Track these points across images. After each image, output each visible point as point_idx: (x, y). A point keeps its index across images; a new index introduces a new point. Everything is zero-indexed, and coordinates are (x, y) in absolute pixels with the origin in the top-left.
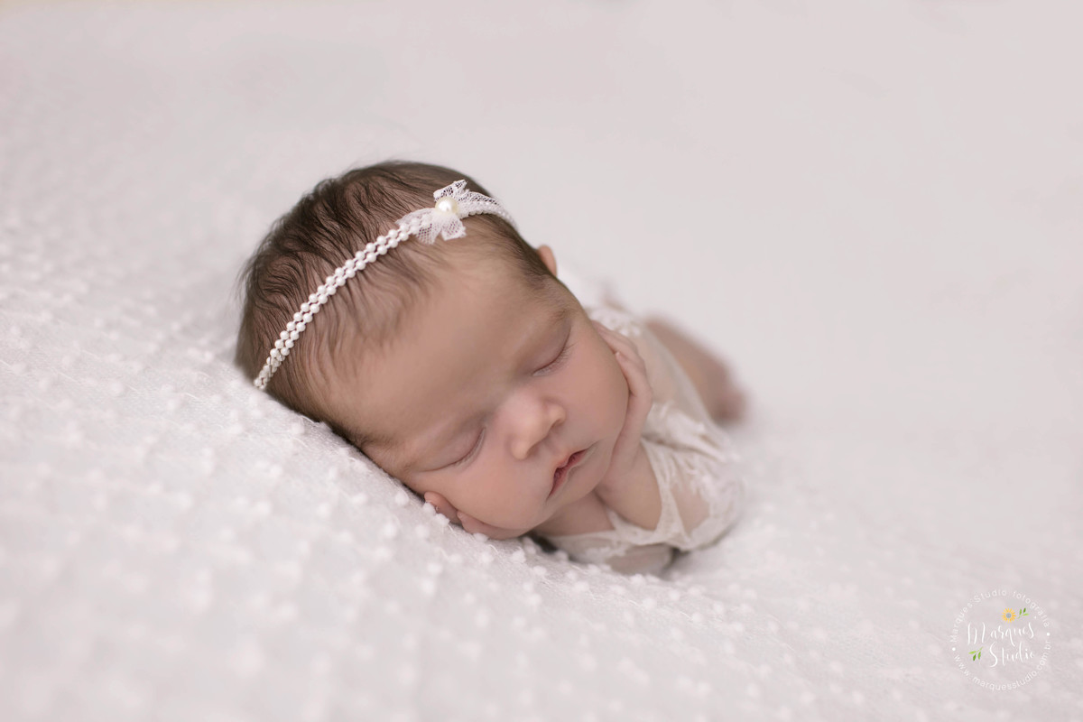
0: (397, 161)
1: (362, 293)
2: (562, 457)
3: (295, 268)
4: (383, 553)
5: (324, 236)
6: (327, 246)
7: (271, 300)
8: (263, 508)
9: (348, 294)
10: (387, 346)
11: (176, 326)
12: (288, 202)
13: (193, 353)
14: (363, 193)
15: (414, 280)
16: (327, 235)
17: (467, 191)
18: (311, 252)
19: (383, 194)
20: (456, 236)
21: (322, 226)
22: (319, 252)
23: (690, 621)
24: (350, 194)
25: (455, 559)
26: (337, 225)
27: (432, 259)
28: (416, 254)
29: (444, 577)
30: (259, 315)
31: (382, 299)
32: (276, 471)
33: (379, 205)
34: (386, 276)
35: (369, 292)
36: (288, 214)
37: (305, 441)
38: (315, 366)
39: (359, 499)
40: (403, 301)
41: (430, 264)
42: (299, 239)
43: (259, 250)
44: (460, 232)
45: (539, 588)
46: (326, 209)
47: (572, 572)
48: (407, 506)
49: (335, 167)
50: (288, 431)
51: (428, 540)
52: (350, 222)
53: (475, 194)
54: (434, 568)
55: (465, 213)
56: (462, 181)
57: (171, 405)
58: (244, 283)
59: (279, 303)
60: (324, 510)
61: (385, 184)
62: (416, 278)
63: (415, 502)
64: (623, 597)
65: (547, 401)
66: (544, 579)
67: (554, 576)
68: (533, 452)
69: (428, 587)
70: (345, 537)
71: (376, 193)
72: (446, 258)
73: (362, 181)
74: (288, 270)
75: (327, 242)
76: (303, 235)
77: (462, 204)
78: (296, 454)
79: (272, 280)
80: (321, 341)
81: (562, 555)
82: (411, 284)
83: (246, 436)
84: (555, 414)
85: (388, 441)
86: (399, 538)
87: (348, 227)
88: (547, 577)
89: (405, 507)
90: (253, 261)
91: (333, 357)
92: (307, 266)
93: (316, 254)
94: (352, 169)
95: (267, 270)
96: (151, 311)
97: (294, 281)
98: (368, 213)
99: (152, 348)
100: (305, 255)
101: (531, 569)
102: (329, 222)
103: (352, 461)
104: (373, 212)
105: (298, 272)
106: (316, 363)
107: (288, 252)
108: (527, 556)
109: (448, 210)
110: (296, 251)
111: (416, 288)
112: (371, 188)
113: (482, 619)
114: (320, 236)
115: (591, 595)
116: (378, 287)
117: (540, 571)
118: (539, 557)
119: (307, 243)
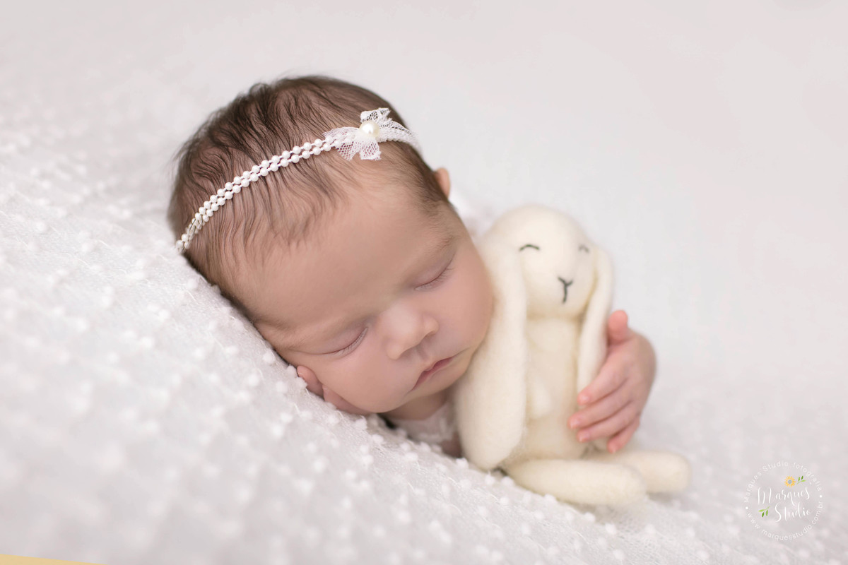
0: (327, 78)
1: (279, 194)
2: (429, 363)
3: (224, 160)
4: (243, 397)
5: (254, 138)
6: (254, 146)
7: (200, 183)
8: (147, 343)
9: (266, 192)
10: (294, 245)
11: (101, 186)
12: (225, 97)
13: (112, 209)
14: (293, 104)
15: (326, 192)
16: (257, 137)
17: (390, 119)
18: (242, 150)
19: (309, 107)
20: (372, 157)
21: (252, 127)
22: (246, 150)
23: (498, 504)
24: (282, 103)
25: (306, 415)
26: (265, 129)
27: (344, 176)
28: (331, 169)
29: (292, 426)
30: (189, 194)
31: (296, 203)
32: (164, 315)
33: (306, 118)
34: (302, 184)
35: (287, 195)
36: (225, 108)
37: (194, 296)
38: (229, 247)
39: (231, 350)
40: (314, 209)
41: (341, 180)
42: (232, 136)
43: (195, 136)
44: (376, 155)
45: (374, 451)
46: (259, 112)
47: (406, 446)
48: (273, 365)
49: (270, 73)
50: (184, 285)
51: (285, 395)
52: (277, 128)
53: (396, 124)
54: (286, 418)
55: (384, 138)
56: (386, 109)
57: (85, 248)
58: (178, 161)
59: (206, 187)
60: (199, 353)
61: (313, 99)
62: (327, 190)
63: (280, 364)
64: (445, 474)
65: (424, 315)
66: (380, 447)
67: (390, 446)
68: (406, 355)
69: (277, 431)
70: (214, 378)
71: (304, 106)
72: (356, 177)
73: (293, 93)
74: (218, 161)
75: (256, 143)
76: (235, 132)
77: (383, 130)
78: (185, 305)
79: (203, 166)
80: (238, 227)
81: (402, 433)
82: (323, 194)
83: (146, 283)
84: (429, 327)
85: (281, 325)
86: (260, 388)
87: (276, 134)
88: (383, 445)
89: (271, 365)
90: (188, 145)
91: (245, 245)
92: (235, 161)
93: (245, 152)
94: (284, 76)
95: (199, 156)
96: (82, 170)
97: (221, 171)
98: (294, 123)
99: (76, 199)
100: (234, 151)
101: (370, 436)
102: (260, 126)
103: (231, 319)
104: (299, 124)
105: (227, 165)
106: (230, 246)
107: (219, 145)
108: (369, 425)
109: (370, 132)
110: (228, 146)
111: (327, 200)
112: (300, 100)
113: (319, 465)
114: (248, 135)
115: (418, 466)
116: (294, 193)
117: (378, 439)
118: (380, 429)
119: (238, 141)
